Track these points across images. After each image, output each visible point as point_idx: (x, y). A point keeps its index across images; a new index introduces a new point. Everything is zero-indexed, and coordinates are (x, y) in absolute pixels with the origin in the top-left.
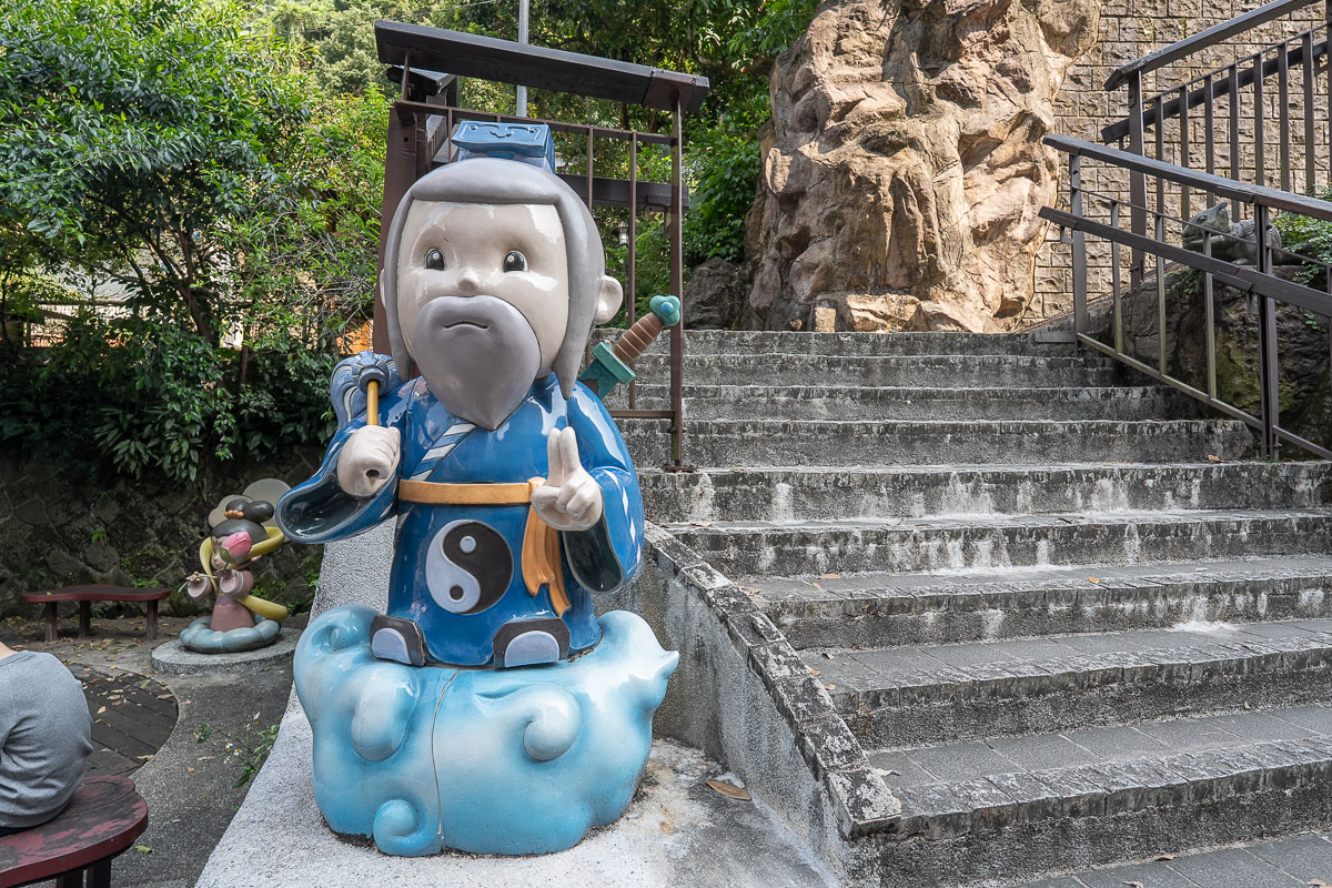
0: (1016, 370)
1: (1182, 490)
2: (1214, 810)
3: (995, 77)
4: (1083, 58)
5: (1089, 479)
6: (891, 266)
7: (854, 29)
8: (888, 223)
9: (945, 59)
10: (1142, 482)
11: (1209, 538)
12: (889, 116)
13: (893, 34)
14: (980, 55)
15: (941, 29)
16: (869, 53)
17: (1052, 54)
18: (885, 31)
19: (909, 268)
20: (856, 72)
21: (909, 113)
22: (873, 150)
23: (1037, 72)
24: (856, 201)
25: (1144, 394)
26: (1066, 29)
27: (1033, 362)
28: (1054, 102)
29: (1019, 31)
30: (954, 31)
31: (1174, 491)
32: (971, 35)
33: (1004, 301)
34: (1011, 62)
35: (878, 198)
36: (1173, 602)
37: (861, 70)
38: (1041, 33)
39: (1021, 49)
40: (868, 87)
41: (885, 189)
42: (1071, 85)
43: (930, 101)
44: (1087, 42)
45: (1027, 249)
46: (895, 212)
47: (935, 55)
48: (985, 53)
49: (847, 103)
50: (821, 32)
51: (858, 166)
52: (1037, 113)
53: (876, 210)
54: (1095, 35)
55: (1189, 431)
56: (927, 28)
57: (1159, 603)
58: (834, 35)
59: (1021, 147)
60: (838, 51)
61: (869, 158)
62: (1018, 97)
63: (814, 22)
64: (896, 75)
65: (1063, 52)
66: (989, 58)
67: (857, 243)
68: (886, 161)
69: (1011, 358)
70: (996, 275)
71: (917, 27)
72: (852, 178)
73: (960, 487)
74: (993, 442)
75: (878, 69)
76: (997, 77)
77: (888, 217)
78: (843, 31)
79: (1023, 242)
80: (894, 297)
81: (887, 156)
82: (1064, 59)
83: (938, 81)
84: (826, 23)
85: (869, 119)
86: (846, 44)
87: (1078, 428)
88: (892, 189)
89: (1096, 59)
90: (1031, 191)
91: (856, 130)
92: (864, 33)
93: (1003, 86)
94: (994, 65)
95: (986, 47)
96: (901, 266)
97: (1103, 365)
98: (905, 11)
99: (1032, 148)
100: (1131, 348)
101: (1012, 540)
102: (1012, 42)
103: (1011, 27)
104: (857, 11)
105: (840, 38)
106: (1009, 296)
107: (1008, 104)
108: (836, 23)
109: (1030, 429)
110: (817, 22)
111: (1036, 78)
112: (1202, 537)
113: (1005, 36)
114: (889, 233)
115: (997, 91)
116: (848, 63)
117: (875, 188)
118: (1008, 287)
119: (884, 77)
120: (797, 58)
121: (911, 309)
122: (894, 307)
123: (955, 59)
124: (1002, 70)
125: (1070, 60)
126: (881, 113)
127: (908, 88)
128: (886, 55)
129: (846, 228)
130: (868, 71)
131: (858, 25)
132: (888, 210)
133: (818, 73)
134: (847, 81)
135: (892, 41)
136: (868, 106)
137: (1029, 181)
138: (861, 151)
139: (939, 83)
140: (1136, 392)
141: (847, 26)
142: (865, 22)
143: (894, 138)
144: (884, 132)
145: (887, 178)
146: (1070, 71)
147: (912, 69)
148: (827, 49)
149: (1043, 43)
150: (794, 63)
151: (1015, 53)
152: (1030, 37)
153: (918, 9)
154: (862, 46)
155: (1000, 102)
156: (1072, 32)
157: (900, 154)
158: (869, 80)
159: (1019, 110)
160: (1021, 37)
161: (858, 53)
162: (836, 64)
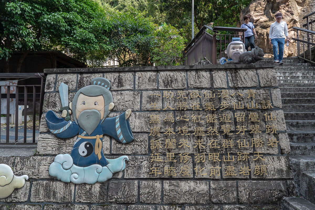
0: (288, 62)
1: (310, 74)
2: (301, 90)
3: (286, 13)
4: (305, 7)
5: (296, 73)
6: (266, 49)
7: (258, 6)
8: (266, 41)
9: (276, 10)
10: (304, 73)
11: (311, 78)
12: (265, 21)
13: (266, 6)
14: (283, 9)
15: (275, 5)
16: (261, 10)
17: (298, 7)
18: (264, 6)
19: (270, 49)
20: (259, 14)
21: (269, 21)
22: (262, 28)
23: (295, 11)
24: (259, 38)
25: (308, 64)
26: (301, 2)
27: (291, 61)
28: (299, 16)
29: (291, 4)
30: (278, 5)
31: (309, 74)
32: (282, 6)
33: (289, 54)
34: (290, 10)
35: (264, 37)
36: (303, 81)
37: (260, 13)
38: (296, 3)
39: (292, 7)
40: (261, 17)
41: (265, 35)
42: (303, 12)
43: (274, 18)
44: (306, 4)
45: (294, 44)
46: (267, 39)
47: (274, 10)
48: (284, 8)
49: (257, 20)
50: (252, 7)
51: (260, 31)
52: (295, 19)
53: (263, 39)
54: (307, 2)
55: (313, 68)
56: (273, 5)
57: (301, 81)
58: (254, 8)
59: (292, 25)
60: (255, 10)
61: (262, 30)
62: (291, 16)
63: (250, 6)
64: (267, 14)
65: (301, 6)
66: (285, 9)
67: (260, 45)
68: (265, 30)
69: (287, 60)
70: (287, 49)
71: (271, 5)
72: (259, 34)
73: (279, 73)
74: (283, 70)
75: (263, 13)
76: (287, 13)
77: (266, 40)
78: (256, 7)
79: (293, 43)
80: (267, 54)
81: (265, 29)
82: (301, 7)
83: (275, 14)
84: (253, 5)
85: (262, 22)
86: (257, 9)
87: (296, 68)
88: (266, 35)
89: (308, 7)
90: (294, 33)
91: (259, 25)
92: (260, 7)
93: (288, 14)
94: (286, 10)
95: (285, 7)
96: (268, 49)
97: (302, 61)
98: (268, 2)
99: (294, 25)
100: (307, 58)
101: (285, 77)
102: (290, 6)
103: (290, 3)
104: (259, 3)
105: (256, 8)
106: (290, 53)
107: (289, 18)
108: (255, 5)
109: (289, 68)
110: (251, 5)
111: (295, 12)
112: (310, 77)
113: (288, 5)
114: (266, 43)
115: (287, 15)
116: (257, 12)
117: (263, 35)
118: (290, 51)
119: (264, 14)
120: (247, 12)
121: (270, 56)
122: (267, 56)
123: (278, 10)
124: (288, 11)
125: (302, 8)
126: (264, 21)
127: (269, 16)
128: (265, 10)
129: (258, 42)
130: (261, 14)
131: (259, 5)
132: (266, 39)
133: (251, 15)
134: (257, 16)
135: (266, 7)
136: (261, 20)
137: (294, 31)
138: (260, 29)
139: (275, 15)
140: (306, 64)
141: (257, 6)
142: (260, 5)
143: (267, 26)
144: (264, 25)
145: (265, 33)
146: (302, 10)
147: (270, 13)
148: (253, 10)
149: (297, 5)
150: (246, 13)
151: (291, 8)
152: (294, 4)
153: (271, 1)
154: (260, 9)
155: (287, 17)
156: (303, 2)
157: (268, 29)
158: (261, 15)
159: (291, 19)
160: (292, 5)
161: (259, 10)
162: (255, 13)
